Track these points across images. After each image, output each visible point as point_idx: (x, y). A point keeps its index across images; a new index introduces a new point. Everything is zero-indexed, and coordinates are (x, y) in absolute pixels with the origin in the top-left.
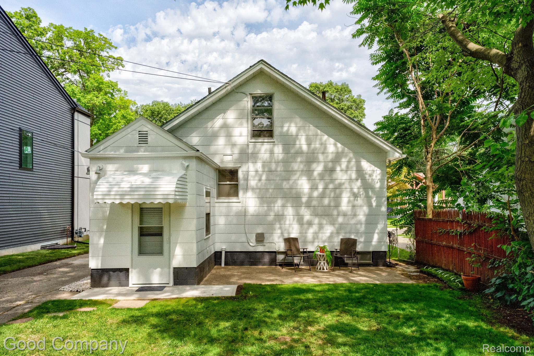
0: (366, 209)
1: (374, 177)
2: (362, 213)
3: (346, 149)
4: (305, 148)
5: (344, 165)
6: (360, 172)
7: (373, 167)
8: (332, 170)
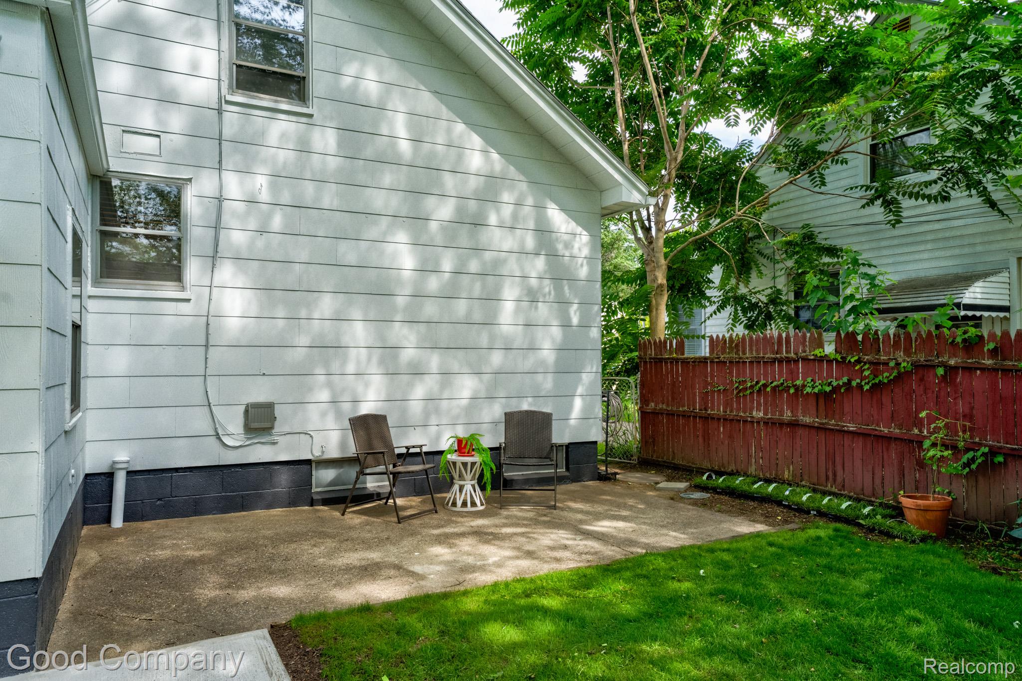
0: (556, 332)
1: (575, 251)
2: (547, 345)
3: (512, 168)
4: (405, 147)
5: (507, 211)
6: (543, 231)
7: (572, 226)
8: (478, 223)
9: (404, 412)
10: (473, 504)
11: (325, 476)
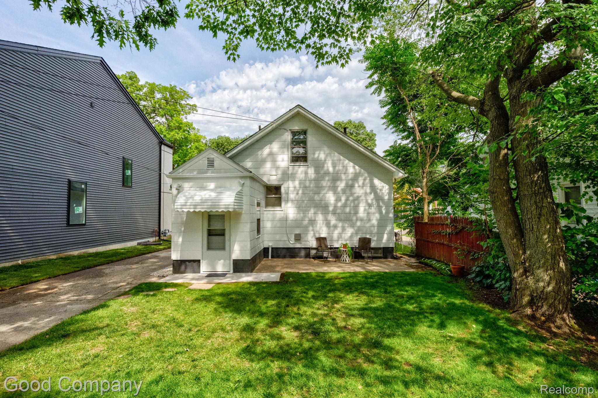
0: (377, 216)
1: (384, 191)
2: (375, 219)
3: (362, 170)
4: (331, 169)
5: (361, 183)
6: (373, 188)
7: (383, 184)
8: (352, 186)
9: (332, 237)
10: (346, 261)
11: (313, 252)
